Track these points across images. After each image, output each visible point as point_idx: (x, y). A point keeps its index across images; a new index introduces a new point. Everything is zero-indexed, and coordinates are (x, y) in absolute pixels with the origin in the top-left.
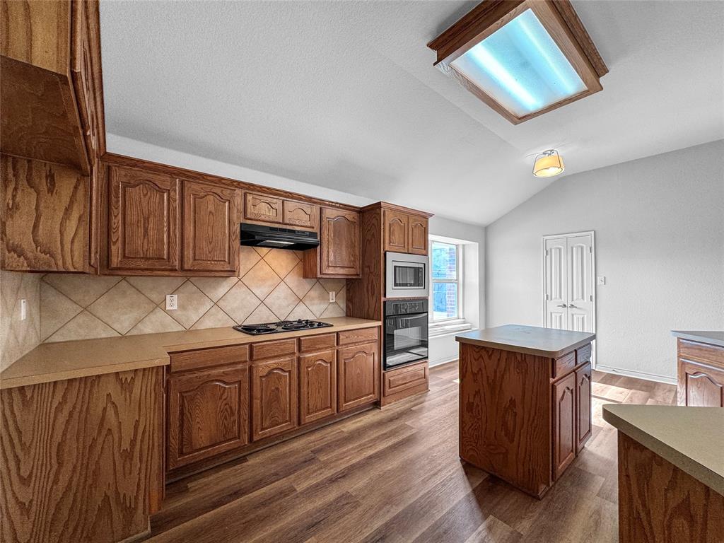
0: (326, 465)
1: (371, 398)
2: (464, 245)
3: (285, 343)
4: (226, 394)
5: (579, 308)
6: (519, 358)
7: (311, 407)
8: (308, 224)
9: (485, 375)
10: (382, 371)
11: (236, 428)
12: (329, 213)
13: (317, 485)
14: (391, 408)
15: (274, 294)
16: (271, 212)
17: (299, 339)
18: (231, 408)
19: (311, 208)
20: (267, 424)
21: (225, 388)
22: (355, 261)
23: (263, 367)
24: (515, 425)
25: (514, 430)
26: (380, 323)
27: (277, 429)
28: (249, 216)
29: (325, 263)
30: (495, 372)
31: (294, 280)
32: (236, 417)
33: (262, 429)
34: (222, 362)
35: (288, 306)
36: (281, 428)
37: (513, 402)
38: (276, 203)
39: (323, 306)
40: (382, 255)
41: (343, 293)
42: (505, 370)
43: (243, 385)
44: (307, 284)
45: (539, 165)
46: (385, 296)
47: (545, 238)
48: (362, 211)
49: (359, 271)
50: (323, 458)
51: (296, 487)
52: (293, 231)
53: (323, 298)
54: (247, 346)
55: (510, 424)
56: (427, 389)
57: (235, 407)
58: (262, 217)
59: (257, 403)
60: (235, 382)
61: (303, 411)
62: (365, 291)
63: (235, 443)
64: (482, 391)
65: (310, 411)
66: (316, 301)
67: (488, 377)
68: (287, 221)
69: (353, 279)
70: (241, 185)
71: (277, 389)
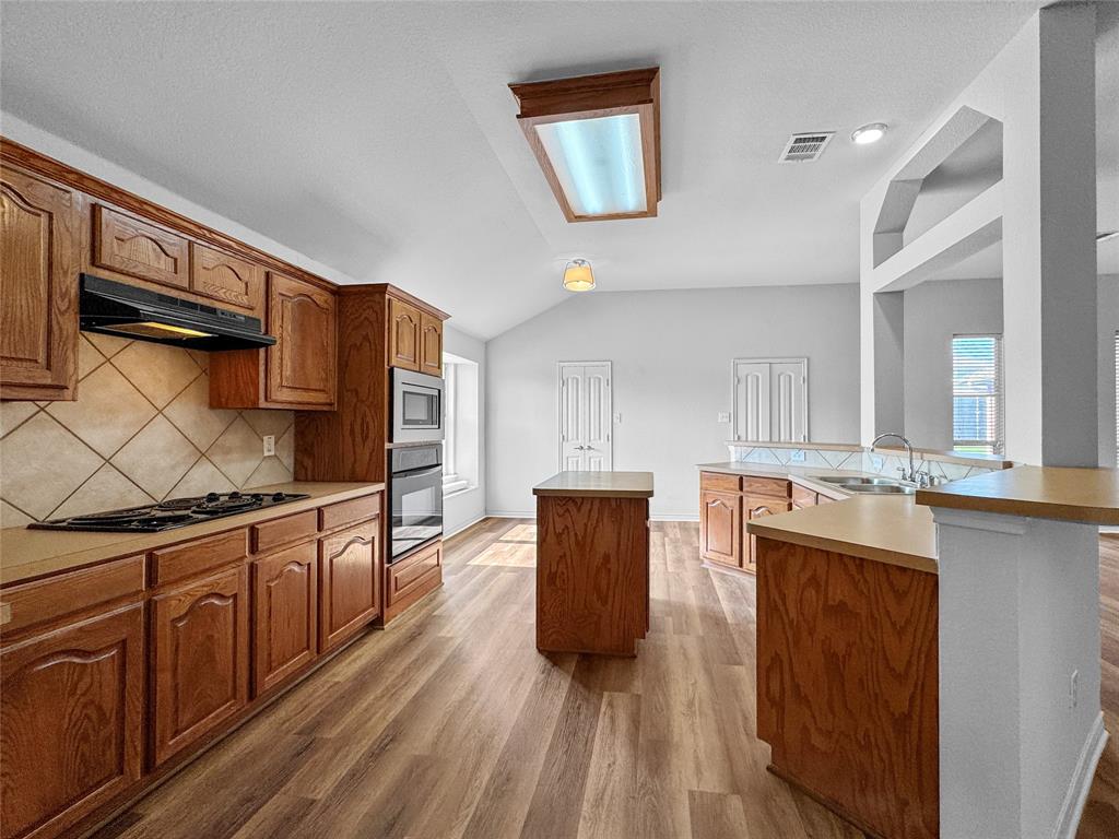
0: (346, 740)
1: (369, 614)
2: (456, 365)
3: (228, 540)
4: (87, 680)
5: (598, 450)
6: (614, 504)
7: (273, 657)
8: (244, 300)
9: (572, 534)
10: (386, 566)
11: (111, 753)
12: (282, 284)
13: (353, 775)
14: (399, 623)
15: (141, 442)
16: (162, 262)
17: (253, 529)
18: (99, 708)
19: (250, 270)
20: (185, 717)
21: (85, 665)
22: (327, 380)
23: (177, 598)
24: (609, 584)
25: (608, 589)
26: (382, 486)
27: (208, 722)
28: (105, 260)
29: (275, 380)
30: (586, 525)
31: (188, 414)
32: (112, 727)
33: (176, 733)
34: (80, 605)
35: (173, 468)
36: (217, 716)
37: (607, 558)
38: (174, 244)
39: (251, 464)
40: (386, 373)
41: (289, 438)
42: (597, 521)
43: (130, 646)
44: (216, 422)
45: (570, 275)
46: (391, 440)
47: (562, 364)
48: (340, 293)
49: (334, 398)
50: (332, 733)
51: (310, 796)
52: (213, 311)
53: (251, 449)
54: (143, 558)
55: (604, 583)
56: (440, 583)
57: (109, 702)
58: (141, 271)
59: (164, 679)
60: (109, 648)
61: (260, 667)
62: (347, 433)
63: (110, 788)
64: (568, 554)
65: (273, 665)
66: (235, 456)
67: (576, 534)
68: (199, 287)
69: (316, 411)
70: (86, 182)
71: (210, 637)
